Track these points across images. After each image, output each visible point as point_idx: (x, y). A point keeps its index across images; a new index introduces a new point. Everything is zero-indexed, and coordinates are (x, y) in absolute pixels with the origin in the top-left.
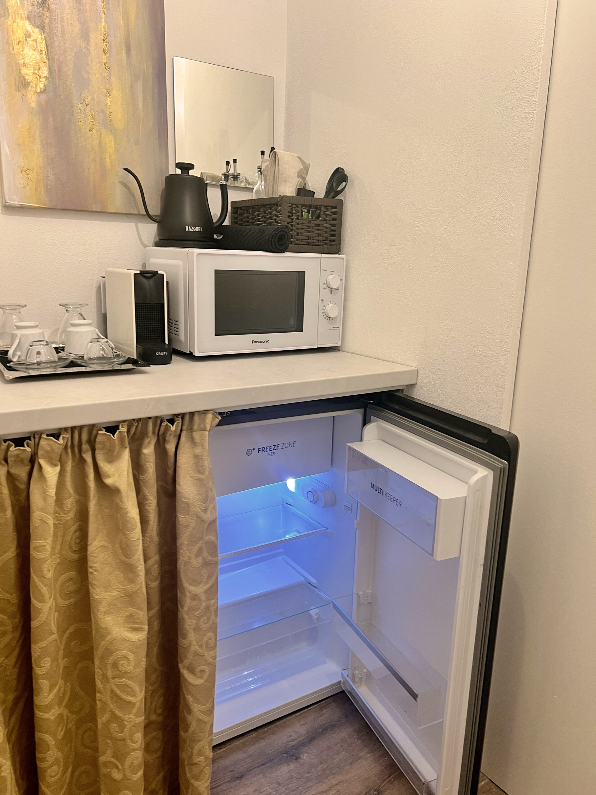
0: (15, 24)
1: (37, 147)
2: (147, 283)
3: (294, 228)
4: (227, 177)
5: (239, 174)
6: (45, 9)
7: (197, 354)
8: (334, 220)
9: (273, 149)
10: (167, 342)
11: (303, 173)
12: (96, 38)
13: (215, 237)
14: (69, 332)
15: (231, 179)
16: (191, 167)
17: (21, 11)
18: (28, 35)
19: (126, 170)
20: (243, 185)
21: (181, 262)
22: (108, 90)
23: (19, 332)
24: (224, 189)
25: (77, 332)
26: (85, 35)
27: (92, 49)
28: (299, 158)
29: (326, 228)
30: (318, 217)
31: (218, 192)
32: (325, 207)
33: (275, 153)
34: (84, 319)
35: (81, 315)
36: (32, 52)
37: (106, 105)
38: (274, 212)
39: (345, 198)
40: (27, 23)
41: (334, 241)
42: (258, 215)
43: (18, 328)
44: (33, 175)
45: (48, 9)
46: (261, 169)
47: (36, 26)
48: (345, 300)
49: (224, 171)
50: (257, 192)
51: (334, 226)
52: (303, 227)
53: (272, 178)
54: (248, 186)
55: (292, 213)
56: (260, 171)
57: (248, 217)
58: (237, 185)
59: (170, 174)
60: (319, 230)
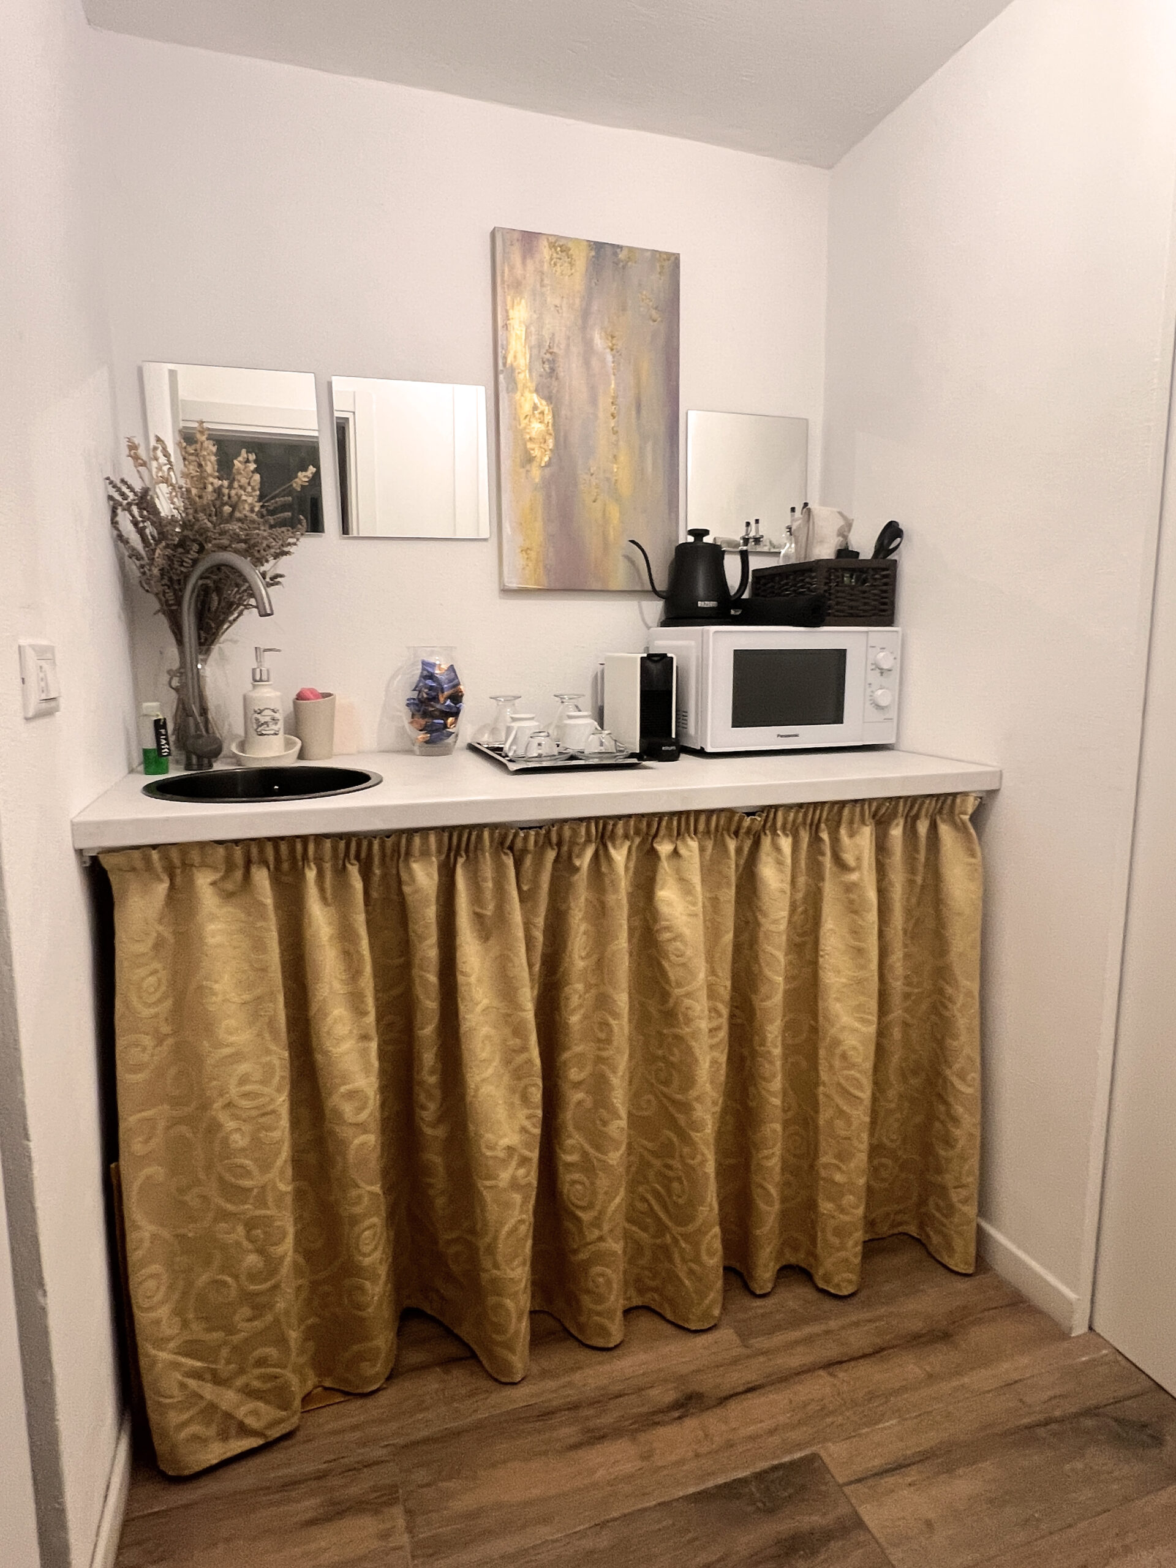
0: (523, 398)
1: (539, 524)
2: (654, 668)
3: (832, 597)
4: (746, 541)
5: (762, 537)
6: (554, 379)
7: (709, 749)
8: (886, 584)
9: (806, 504)
10: (674, 736)
11: (843, 533)
12: (604, 402)
13: (732, 612)
14: (566, 725)
15: (752, 543)
16: (706, 532)
17: (529, 384)
18: (535, 408)
19: (633, 542)
20: (766, 549)
21: (693, 643)
22: (615, 457)
23: (516, 725)
24: (744, 556)
25: (575, 726)
26: (594, 401)
27: (601, 415)
28: (840, 513)
29: (875, 595)
30: (865, 581)
31: (737, 559)
32: (873, 569)
33: (809, 510)
34: (580, 711)
35: (577, 707)
36: (539, 425)
37: (612, 472)
38: (807, 580)
39: (900, 557)
40: (535, 396)
41: (884, 611)
42: (787, 584)
43: (514, 720)
44: (533, 554)
45: (557, 379)
46: (790, 529)
47: (544, 398)
48: (901, 683)
49: (743, 534)
50: (786, 556)
51: (885, 592)
52: (843, 595)
53: (804, 539)
54: (773, 550)
55: (830, 580)
56: (790, 531)
57: (773, 587)
58: (759, 549)
59: (680, 542)
60: (864, 598)
